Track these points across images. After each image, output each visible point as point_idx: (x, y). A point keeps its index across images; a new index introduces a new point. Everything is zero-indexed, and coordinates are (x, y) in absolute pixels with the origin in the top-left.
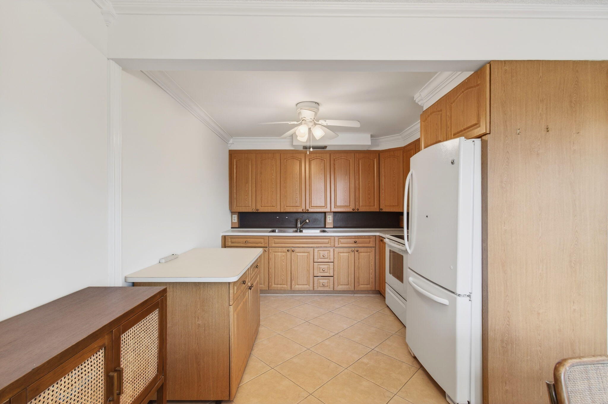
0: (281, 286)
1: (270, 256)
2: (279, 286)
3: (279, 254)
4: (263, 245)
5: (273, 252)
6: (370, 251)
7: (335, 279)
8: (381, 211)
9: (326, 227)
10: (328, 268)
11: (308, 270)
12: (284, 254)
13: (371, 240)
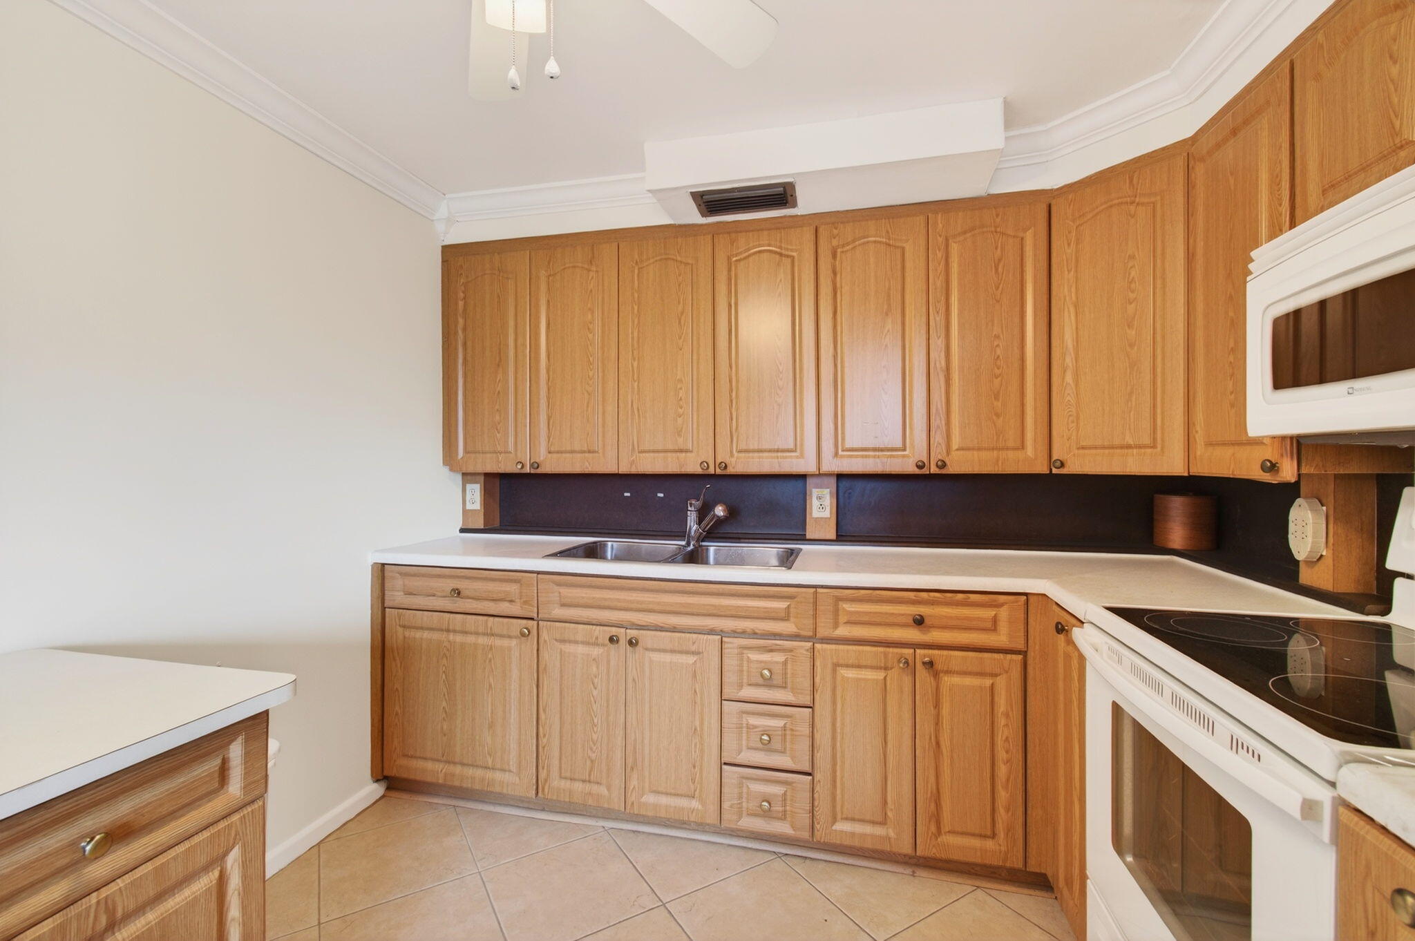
0: (587, 787)
1: (545, 655)
2: (578, 786)
3: (581, 649)
4: (515, 609)
5: (556, 640)
6: (998, 671)
7: (817, 788)
8: (1055, 471)
9: (808, 537)
10: (788, 732)
11: (695, 729)
12: (596, 651)
13: (1004, 613)
